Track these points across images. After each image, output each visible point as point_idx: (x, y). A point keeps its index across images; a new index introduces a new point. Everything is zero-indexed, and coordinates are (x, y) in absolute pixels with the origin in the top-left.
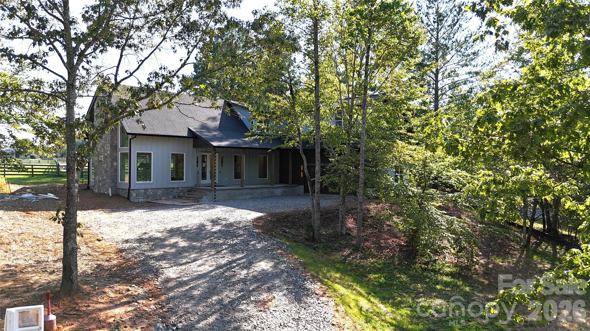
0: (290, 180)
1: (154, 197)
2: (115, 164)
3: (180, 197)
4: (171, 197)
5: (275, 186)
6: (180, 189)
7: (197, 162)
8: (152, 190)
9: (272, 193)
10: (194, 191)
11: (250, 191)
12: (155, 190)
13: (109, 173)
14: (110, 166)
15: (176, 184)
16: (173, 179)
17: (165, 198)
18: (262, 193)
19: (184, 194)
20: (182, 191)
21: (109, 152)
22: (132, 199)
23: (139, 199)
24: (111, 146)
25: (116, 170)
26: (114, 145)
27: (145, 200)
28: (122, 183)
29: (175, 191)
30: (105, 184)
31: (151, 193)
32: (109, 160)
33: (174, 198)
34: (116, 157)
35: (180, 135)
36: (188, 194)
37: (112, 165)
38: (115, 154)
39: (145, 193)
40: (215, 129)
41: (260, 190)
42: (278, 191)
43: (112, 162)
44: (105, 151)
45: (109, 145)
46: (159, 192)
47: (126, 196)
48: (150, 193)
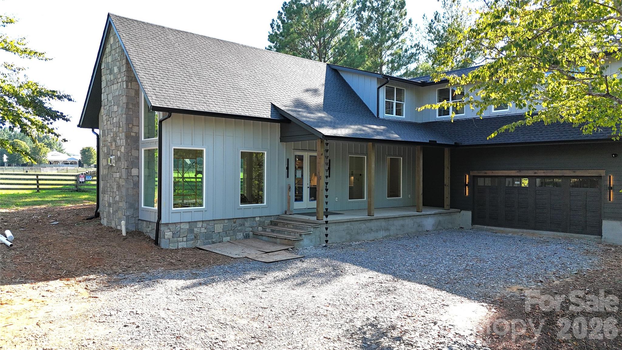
0: (447, 201)
1: (209, 237)
2: (134, 172)
3: (256, 236)
4: (240, 235)
5: (423, 213)
6: (257, 219)
7: (288, 168)
8: (205, 225)
9: (419, 226)
10: (284, 225)
11: (383, 223)
12: (211, 223)
13: (124, 190)
14: (124, 176)
15: (250, 209)
16: (244, 200)
17: (228, 238)
18: (403, 226)
19: (264, 230)
20: (261, 224)
21: (123, 149)
22: (163, 244)
23: (178, 242)
24: (127, 137)
25: (137, 185)
26: (133, 134)
27: (190, 244)
28: (147, 211)
29: (247, 224)
30: (117, 211)
31: (203, 230)
32: (123, 164)
33: (247, 237)
34: (138, 158)
35: (257, 115)
36: (273, 231)
37: (129, 174)
38: (134, 153)
39: (191, 231)
40: (318, 109)
41: (401, 222)
42: (429, 223)
43: (128, 169)
44: (118, 147)
45: (122, 136)
46: (219, 228)
47: (153, 236)
48: (200, 229)
